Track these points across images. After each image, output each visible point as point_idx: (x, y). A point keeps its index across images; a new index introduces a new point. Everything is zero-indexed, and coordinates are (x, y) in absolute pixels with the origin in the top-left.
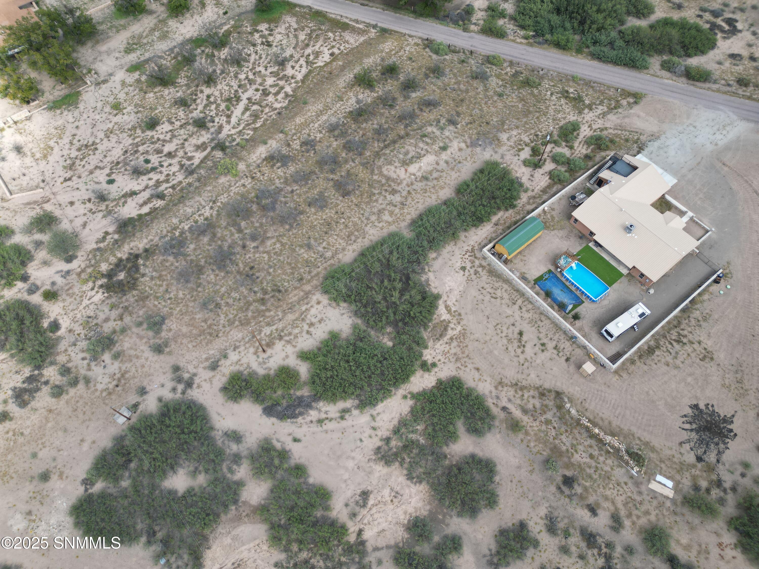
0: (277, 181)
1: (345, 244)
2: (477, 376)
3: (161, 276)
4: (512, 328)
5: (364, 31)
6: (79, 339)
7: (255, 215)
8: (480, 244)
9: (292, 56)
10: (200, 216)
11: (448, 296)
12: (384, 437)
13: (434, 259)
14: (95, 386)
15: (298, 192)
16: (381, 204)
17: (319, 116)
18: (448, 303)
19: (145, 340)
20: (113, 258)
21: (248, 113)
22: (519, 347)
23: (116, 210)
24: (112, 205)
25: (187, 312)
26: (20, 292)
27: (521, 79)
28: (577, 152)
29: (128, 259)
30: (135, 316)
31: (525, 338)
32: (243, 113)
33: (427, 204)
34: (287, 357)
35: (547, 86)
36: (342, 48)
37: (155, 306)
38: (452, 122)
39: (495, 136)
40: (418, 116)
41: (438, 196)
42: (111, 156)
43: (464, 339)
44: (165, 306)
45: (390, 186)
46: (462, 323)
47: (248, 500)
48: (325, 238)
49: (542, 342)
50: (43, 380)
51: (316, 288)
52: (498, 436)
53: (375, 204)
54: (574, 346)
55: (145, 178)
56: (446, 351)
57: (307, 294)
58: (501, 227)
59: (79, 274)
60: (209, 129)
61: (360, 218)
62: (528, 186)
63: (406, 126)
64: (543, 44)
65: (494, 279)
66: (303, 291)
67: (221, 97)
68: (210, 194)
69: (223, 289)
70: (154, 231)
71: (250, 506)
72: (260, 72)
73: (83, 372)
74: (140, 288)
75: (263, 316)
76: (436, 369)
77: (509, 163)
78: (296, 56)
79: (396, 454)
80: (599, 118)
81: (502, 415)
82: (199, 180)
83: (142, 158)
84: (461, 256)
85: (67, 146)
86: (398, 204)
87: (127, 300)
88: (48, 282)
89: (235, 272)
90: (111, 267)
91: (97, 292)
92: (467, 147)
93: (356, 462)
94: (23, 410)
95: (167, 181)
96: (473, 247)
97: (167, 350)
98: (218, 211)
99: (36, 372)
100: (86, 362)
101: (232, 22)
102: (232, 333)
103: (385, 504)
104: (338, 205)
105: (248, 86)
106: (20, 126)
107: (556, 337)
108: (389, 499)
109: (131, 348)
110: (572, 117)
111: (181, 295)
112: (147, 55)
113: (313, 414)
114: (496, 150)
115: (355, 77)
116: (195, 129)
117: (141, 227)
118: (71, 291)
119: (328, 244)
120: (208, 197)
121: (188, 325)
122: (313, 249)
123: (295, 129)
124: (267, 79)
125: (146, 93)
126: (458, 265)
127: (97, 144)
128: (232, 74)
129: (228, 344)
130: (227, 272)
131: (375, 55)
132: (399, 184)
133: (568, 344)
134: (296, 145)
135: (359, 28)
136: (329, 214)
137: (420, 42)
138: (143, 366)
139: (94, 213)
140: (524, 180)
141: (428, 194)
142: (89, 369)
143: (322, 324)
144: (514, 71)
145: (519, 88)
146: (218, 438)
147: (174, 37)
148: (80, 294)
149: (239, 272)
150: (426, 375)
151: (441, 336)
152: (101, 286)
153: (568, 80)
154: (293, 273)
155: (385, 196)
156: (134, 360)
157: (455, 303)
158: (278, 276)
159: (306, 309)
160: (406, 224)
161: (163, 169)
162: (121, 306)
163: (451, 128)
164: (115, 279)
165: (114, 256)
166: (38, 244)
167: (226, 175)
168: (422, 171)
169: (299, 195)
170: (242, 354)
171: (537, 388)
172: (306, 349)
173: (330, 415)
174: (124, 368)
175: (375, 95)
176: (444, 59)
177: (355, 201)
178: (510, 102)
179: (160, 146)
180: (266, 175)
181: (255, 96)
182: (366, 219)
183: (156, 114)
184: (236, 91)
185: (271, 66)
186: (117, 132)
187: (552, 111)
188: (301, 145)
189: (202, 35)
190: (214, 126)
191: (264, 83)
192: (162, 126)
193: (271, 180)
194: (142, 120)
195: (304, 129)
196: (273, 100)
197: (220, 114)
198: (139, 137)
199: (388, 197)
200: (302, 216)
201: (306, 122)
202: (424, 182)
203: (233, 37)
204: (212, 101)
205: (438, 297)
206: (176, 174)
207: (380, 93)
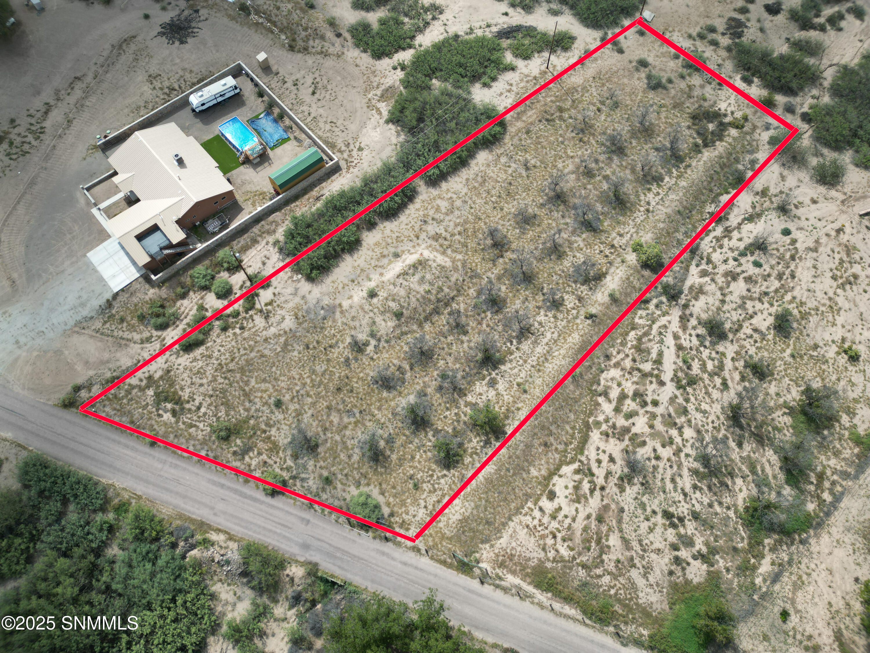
0: (582, 245)
2: (358, 61)
4: (321, 98)
5: (502, 565)
7: (595, 198)
8: (340, 175)
9: (621, 488)
11: (379, 122)
12: (437, 20)
16: (450, 221)
18: (378, 117)
19: (658, 69)
21: (654, 355)
22: (317, 83)
26: (801, 103)
27: (238, 442)
28: (195, 301)
30: (678, 89)
31: (311, 90)
32: (660, 354)
34: (526, 66)
35: (201, 425)
36: (537, 513)
37: (664, 99)
39: (300, 324)
40: (404, 359)
41: (383, 233)
42: (808, 269)
43: (367, 88)
44: (653, 99)
45: (441, 246)
46: (367, 100)
48: (510, 178)
49: (296, 87)
50: (727, 36)
51: (511, 124)
53: (458, 221)
55: (747, 241)
58: (314, 193)
59: (755, 126)
61: (474, 203)
62: (271, 249)
63: (422, 340)
65: (330, 140)
67: (705, 387)
68: (657, 218)
69: (603, 117)
70: (701, 169)
72: (663, 446)
73: (698, 43)
74: (687, 115)
77: (290, 281)
78: (612, 489)
79: (427, 11)
81: (342, 31)
82: (679, 242)
83: (766, 267)
84: (361, 162)
86: (431, 222)
87: (693, 104)
90: (726, 133)
91: (726, 110)
92: (340, 305)
93: (457, 5)
94: (729, 16)
95: (718, 239)
96: (347, 172)
97: (634, 64)
98: (640, 201)
99: (737, 41)
100: (700, 50)
101: (759, 582)
102: (581, 82)
105: (671, 409)
107: (283, 90)
109: (666, 62)
110: (183, 361)
111: (642, 109)
114: (302, 302)
118: (753, 109)
119: (506, 171)
121: (624, 84)
123: (577, 324)
124: (647, 430)
125: (825, 387)
126: (365, 153)
127: (838, 287)
128: (708, 439)
130: (604, 133)
132: (430, 246)
134: (570, 301)
135: (514, 573)
136: (510, 206)
138: (649, 51)
139: (781, 192)
141: (394, 236)
142: (694, 44)
144: (247, 458)
145: (246, 421)
146: (567, 10)
147: (850, 536)
149: (594, 135)
151: (387, 90)
152: (725, 115)
153: (165, 437)
155: (446, 231)
156: (659, 54)
157: (372, 117)
160: (421, 197)
161: (730, 255)
162: (696, 99)
164: (716, 123)
166: (817, 153)
170: (566, 64)
171: (309, 53)
172: (511, 72)
173: (481, 30)
175: (469, 398)
176: (358, 485)
177: (482, 224)
178: (266, 391)
179: (753, 290)
180: (598, 251)
181: (654, 391)
182: (467, 202)
183: (788, 346)
184: (687, 400)
185: (649, 459)
186: (824, 309)
187: (208, 373)
188: (563, 300)
189: (801, 542)
190: (694, 328)
191: (649, 419)
192: (767, 324)
193: (589, 245)
194: (801, 333)
195: (564, 327)
196: (624, 382)
197: (694, 352)
198: (791, 302)
199: (443, 231)
200: (541, 201)
201: (564, 338)
202: (399, 250)
203: (743, 539)
204: (716, 377)
205: (387, 122)
206: (711, 250)
207: (462, 403)
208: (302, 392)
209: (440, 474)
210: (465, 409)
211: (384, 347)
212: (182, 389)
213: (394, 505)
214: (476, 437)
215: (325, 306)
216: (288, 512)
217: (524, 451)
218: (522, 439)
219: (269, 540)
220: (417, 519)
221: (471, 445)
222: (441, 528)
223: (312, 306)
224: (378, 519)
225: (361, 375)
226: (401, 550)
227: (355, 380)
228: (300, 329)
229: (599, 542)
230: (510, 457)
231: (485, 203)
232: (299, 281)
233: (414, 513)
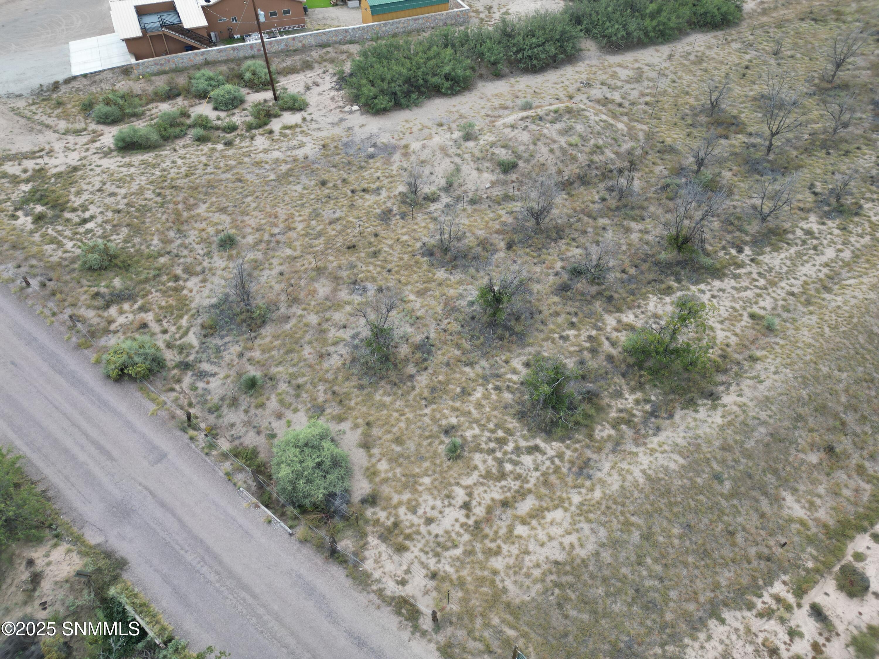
16: (633, 89)
27: (117, 281)
35: (69, 245)
36: (805, 623)
39: (326, 156)
41: (512, 86)
45: (612, 111)
48: (747, 63)
51: (750, 18)
53: (647, 91)
61: (679, 78)
62: (328, 77)
77: (337, 111)
86: (598, 86)
92: (406, 147)
114: (343, 134)
119: (739, 56)
136: (746, 89)
141: (531, 91)
144: (113, 311)
155: (623, 98)
175: (628, 318)
176: (317, 413)
177: (691, 100)
182: (666, 76)
187: (135, 183)
188: (861, 208)
195: (866, 247)
199: (617, 97)
200: (805, 90)
208: (279, 237)
209: (523, 444)
210: (615, 335)
211: (464, 210)
212: (78, 193)
213: (385, 481)
214: (633, 390)
215: (379, 144)
216: (128, 424)
217: (767, 445)
218: (763, 415)
219: (48, 471)
220: (434, 528)
221: (620, 404)
222: (495, 572)
223: (357, 139)
224: (332, 495)
225: (405, 238)
226: (363, 598)
227: (389, 242)
228: (322, 162)
230: (725, 448)
232: (351, 112)
233: (431, 514)
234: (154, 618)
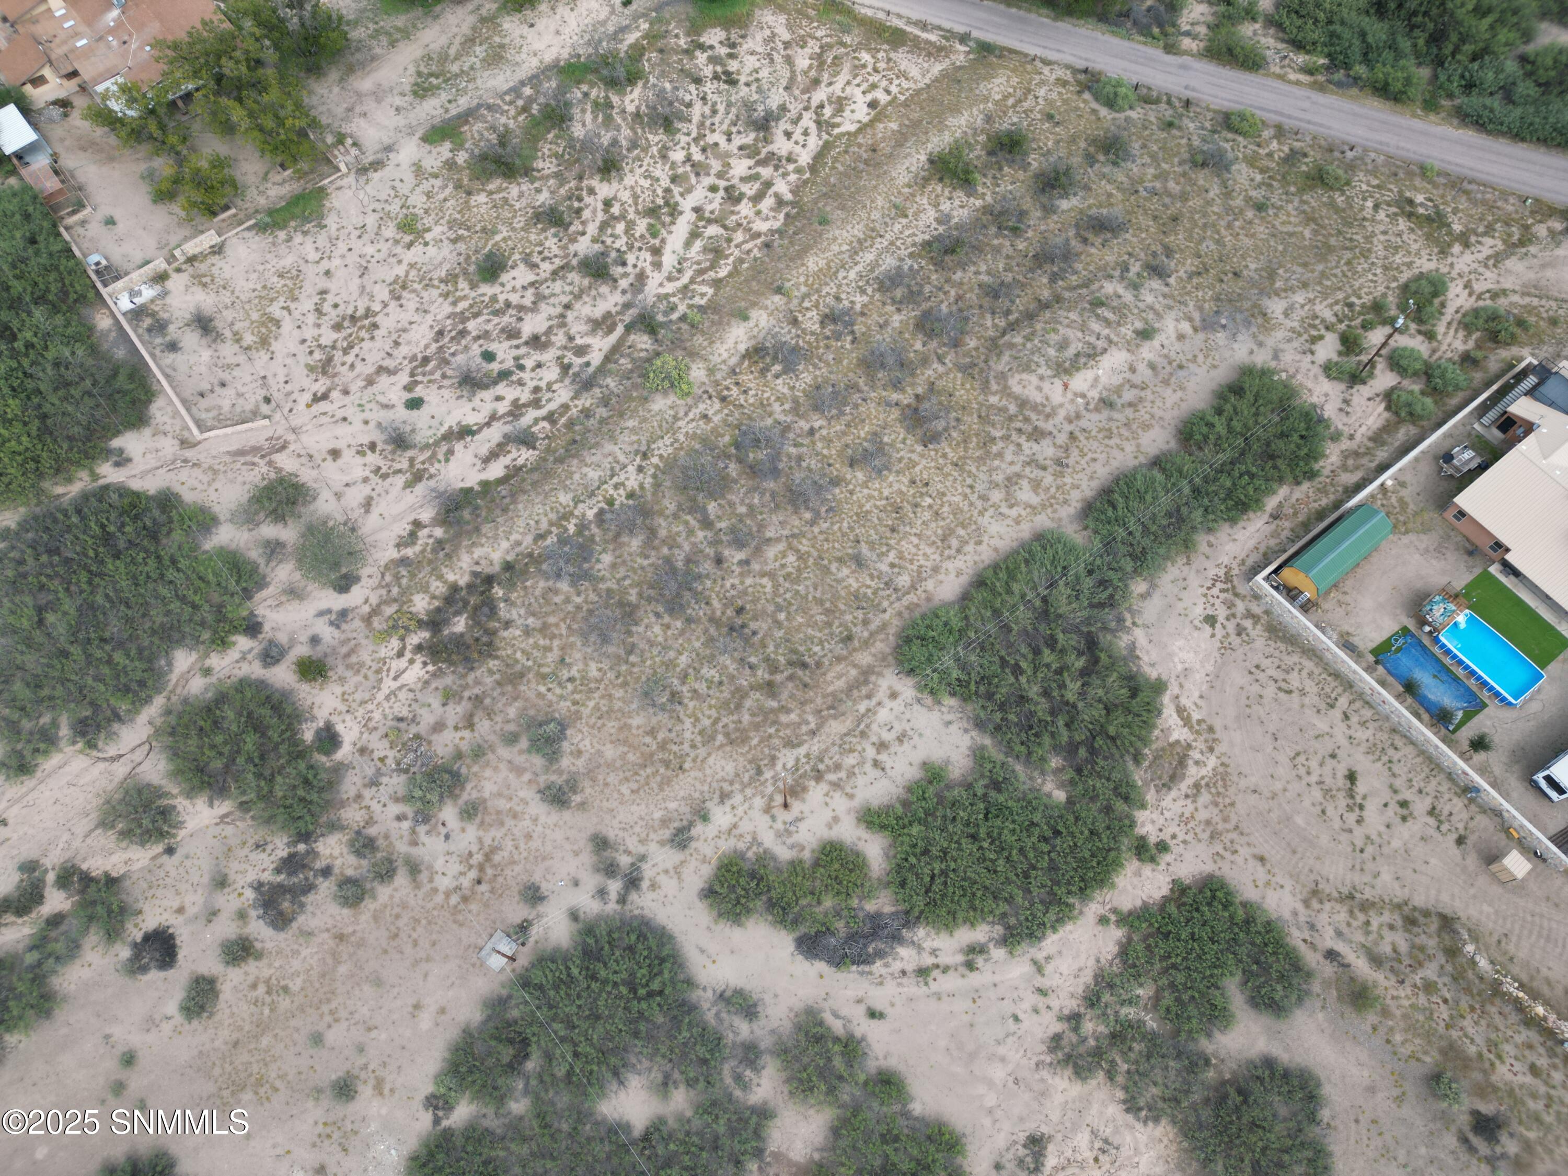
0: (776, 407)
1: (937, 557)
2: (1261, 874)
3: (545, 627)
4: (1330, 763)
5: (940, 49)
6: (384, 769)
7: (736, 487)
8: (1243, 562)
9: (783, 108)
10: (616, 487)
11: (1181, 686)
12: (1066, 1012)
13: (1144, 596)
14: (431, 880)
15: (824, 432)
16: (1012, 463)
17: (856, 253)
18: (1184, 701)
19: (527, 777)
20: (438, 583)
21: (698, 244)
22: (1350, 808)
23: (432, 470)
24: (421, 458)
25: (610, 711)
26: (243, 658)
27: (1304, 168)
28: (1444, 347)
29: (470, 587)
30: (499, 719)
31: (1361, 788)
32: (688, 244)
33: (1115, 464)
34: (836, 819)
35: (1364, 187)
36: (894, 89)
37: (540, 695)
38: (1157, 271)
39: (1255, 306)
40: (1078, 255)
41: (1138, 446)
42: (409, 343)
43: (1225, 786)
44: (562, 697)
45: (1027, 420)
46: (1219, 749)
47: (783, 1149)
48: (892, 542)
49: (1400, 797)
50: (318, 865)
51: (884, 659)
52: (1320, 1016)
53: (997, 463)
54: (1473, 807)
55: (487, 395)
56: (1187, 815)
57: (867, 674)
58: (1287, 524)
59: (367, 620)
60: (615, 281)
61: (966, 496)
62: (1340, 427)
63: (1054, 278)
64: (1349, 86)
65: (1282, 647)
66: (855, 666)
67: (636, 204)
68: (635, 438)
69: (683, 660)
70: (521, 523)
71: (791, 1163)
72: (716, 144)
73: (402, 847)
74: (502, 653)
75: (775, 722)
76: (1168, 858)
77: (1292, 370)
78: (794, 108)
79: (1098, 1053)
80: (1486, 266)
81: (1328, 970)
82: (605, 402)
83: (476, 349)
84: (1204, 590)
85: (311, 318)
86: (1048, 462)
87: (477, 682)
88: (304, 637)
89: (704, 619)
90: (437, 603)
91: (411, 661)
92: (1195, 330)
93: (1010, 1068)
94: (282, 936)
95: (536, 403)
96: (1229, 569)
97: (577, 799)
98: (654, 476)
99: (302, 847)
100: (406, 825)
101: (645, 26)
102: (711, 761)
103: (1082, 1165)
104: (915, 464)
105: (693, 180)
106: (202, 267)
107: (1431, 788)
108: (1089, 1155)
109: (500, 795)
110: (1426, 264)
111: (593, 672)
112: (464, 103)
113: (906, 958)
114: (1261, 338)
115: (931, 161)
116: (586, 282)
117: (490, 510)
118: (354, 659)
119: (901, 558)
120: (632, 444)
121: (616, 742)
122: (868, 567)
123: (806, 285)
124: (733, 161)
125: (469, 193)
126: (1199, 611)
127: (375, 314)
128: (655, 150)
129: (706, 788)
130: (689, 620)
131: (971, 107)
132: (1048, 416)
133: (1458, 804)
134: (811, 321)
135: (928, 42)
136: (896, 487)
137: (1068, 76)
138: (529, 837)
139: (385, 476)
140: (1330, 411)
141: (1116, 440)
142: (414, 843)
143: (906, 744)
144: (1286, 149)
145: (1301, 191)
146: (706, 1006)
147: (518, 59)
148: (375, 667)
149: (712, 620)
150: (1147, 870)
151: (1173, 778)
152: (419, 648)
153: (1410, 174)
154: (829, 624)
155: (1019, 445)
156: (509, 822)
157: (1200, 702)
158: (798, 630)
159: (869, 710)
160: (1071, 510)
161: (526, 376)
162: (466, 694)
163: (1156, 284)
164: (446, 632)
165: (440, 577)
166: (274, 549)
167: (665, 393)
168: (1100, 387)
169: (828, 441)
170: (740, 811)
171: (1399, 907)
172: (875, 803)
173: (943, 960)
174: (488, 841)
175: (978, 203)
176: (1127, 119)
177: (951, 455)
178: (1283, 223)
179: (514, 319)
180: (751, 393)
181: (711, 202)
182: (980, 497)
183: (496, 244)
184: (667, 191)
185: (739, 132)
186: (416, 286)
187: (1380, 247)
188: (822, 322)
189: (579, 56)
190: (626, 275)
191: (726, 172)
192: (513, 273)
193: (763, 405)
194: (468, 257)
195: (827, 284)
196: (751, 214)
197: (637, 245)
198: (465, 297)
199: (1026, 446)
200: (837, 491)
201: (830, 267)
202: (1106, 413)
203: (649, 60)
204: (617, 213)
205: (1159, 687)
206: (555, 387)
207: (988, 198)
208: (1230, 218)
209: (1020, 126)
210: (985, 191)
211: (1113, 270)
212: (1412, 230)
213: (1077, 101)
215: (1220, 329)
218: (908, 151)
221: (976, 153)
225: (1143, 236)
227: (1152, 229)
229: (822, 64)
231: (944, 494)
233: (1051, 93)
234: (1139, 42)
